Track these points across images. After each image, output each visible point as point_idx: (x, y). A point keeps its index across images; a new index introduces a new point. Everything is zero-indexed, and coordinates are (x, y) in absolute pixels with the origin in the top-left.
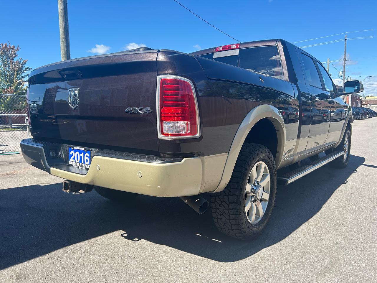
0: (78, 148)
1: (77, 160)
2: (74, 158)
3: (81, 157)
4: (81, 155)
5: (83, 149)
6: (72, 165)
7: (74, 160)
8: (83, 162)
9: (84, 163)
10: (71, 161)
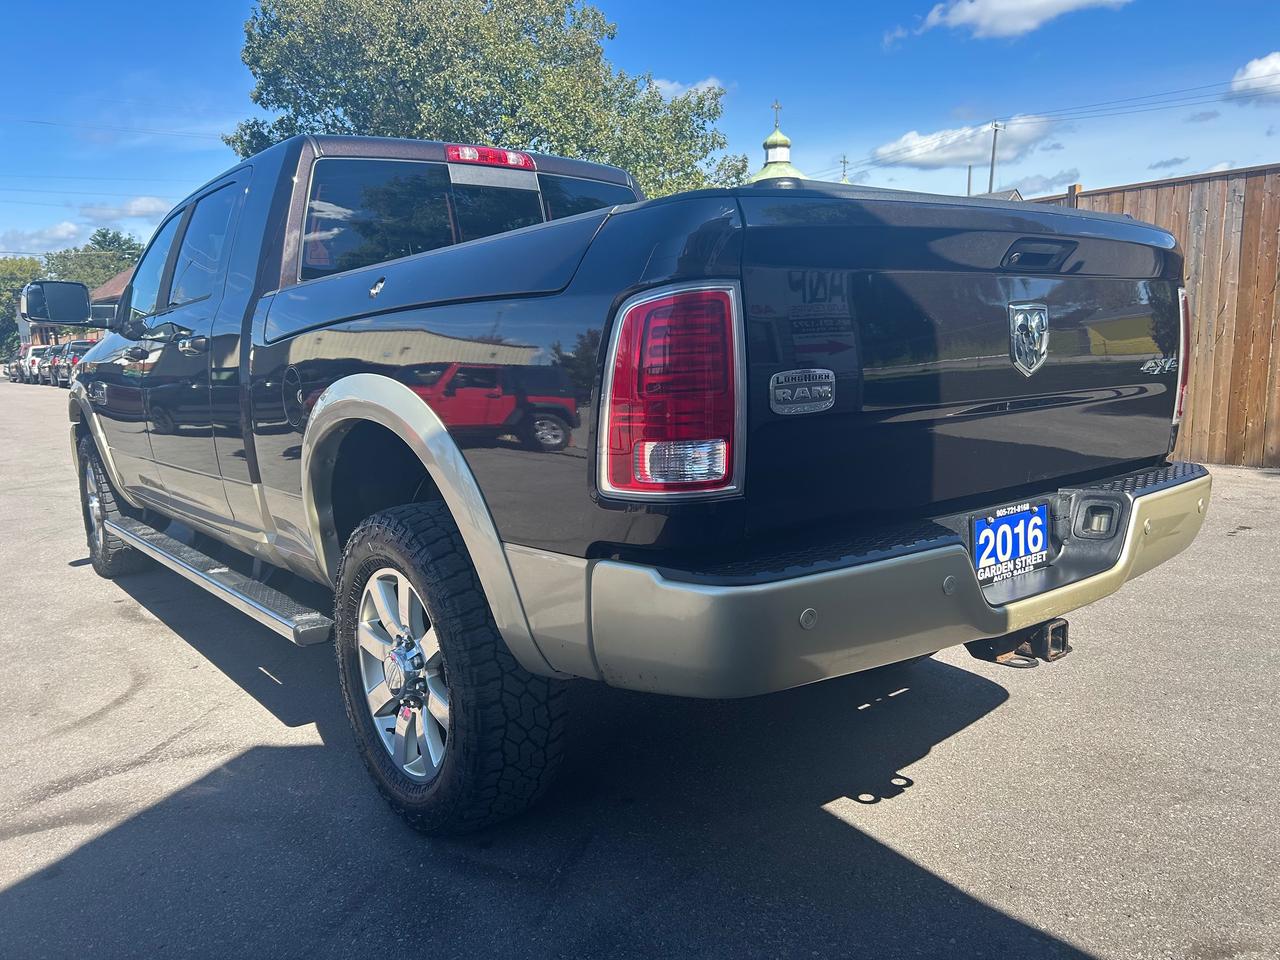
0: (1012, 510)
1: (1004, 552)
2: (993, 554)
3: (1016, 537)
4: (1016, 530)
5: (1026, 507)
6: (990, 580)
7: (992, 561)
8: (1022, 552)
9: (1027, 552)
10: (984, 569)
